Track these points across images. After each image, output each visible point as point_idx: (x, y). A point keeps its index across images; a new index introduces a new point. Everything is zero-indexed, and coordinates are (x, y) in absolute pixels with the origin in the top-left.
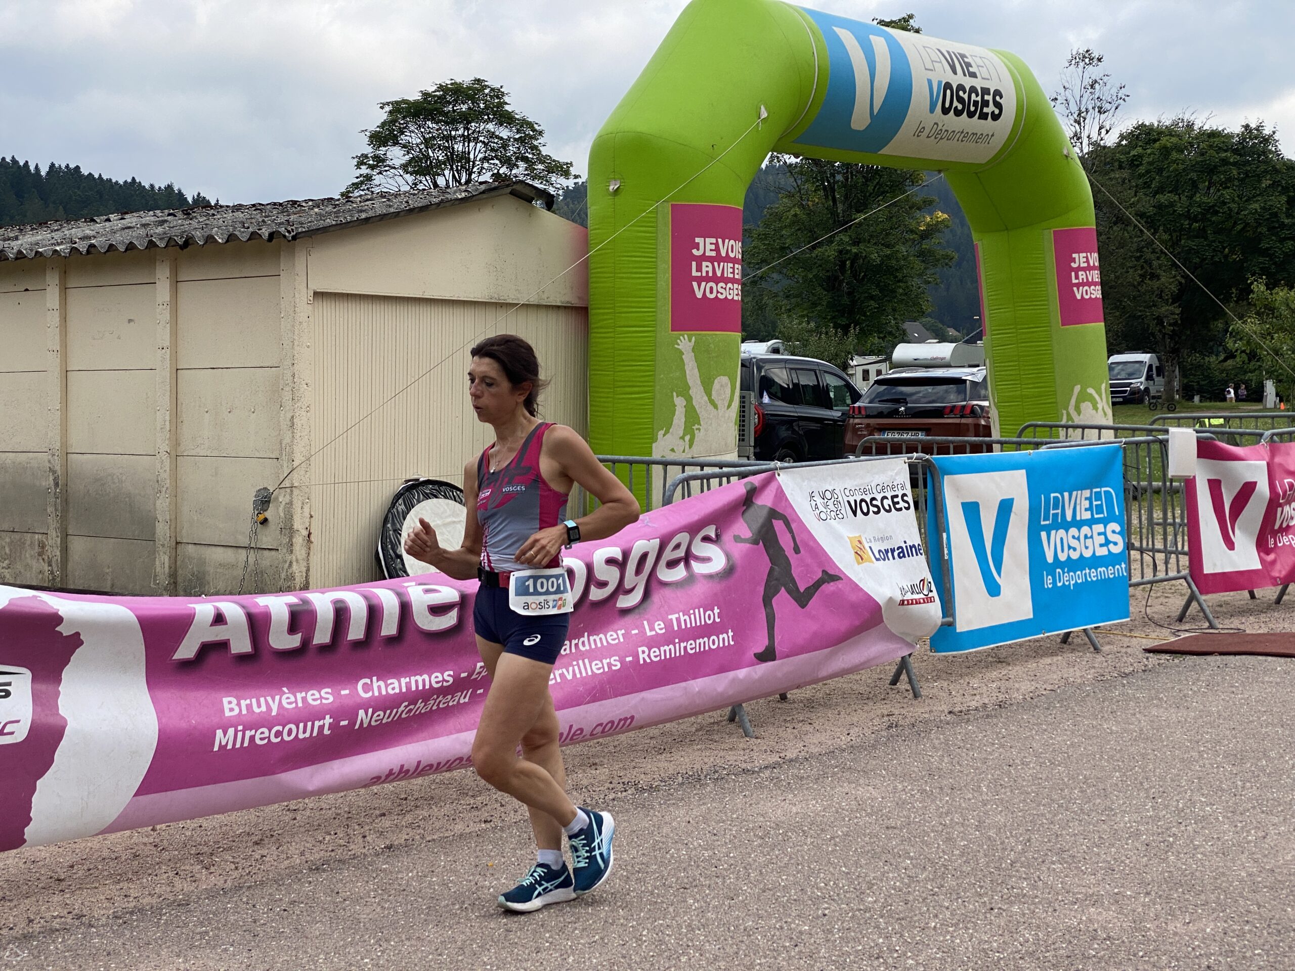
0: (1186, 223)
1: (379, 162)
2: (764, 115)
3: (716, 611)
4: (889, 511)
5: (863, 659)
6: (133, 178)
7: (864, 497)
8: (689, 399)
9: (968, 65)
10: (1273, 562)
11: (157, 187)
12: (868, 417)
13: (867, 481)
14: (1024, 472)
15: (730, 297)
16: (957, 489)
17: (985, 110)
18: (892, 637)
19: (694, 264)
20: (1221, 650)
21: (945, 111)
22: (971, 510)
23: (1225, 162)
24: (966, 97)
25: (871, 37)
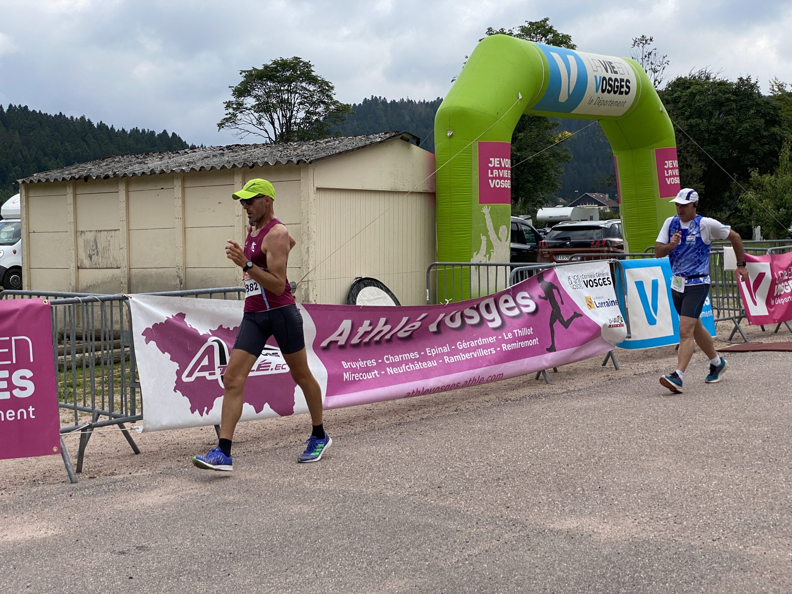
0: (707, 135)
1: (239, 107)
2: (520, 97)
3: (531, 329)
4: (601, 285)
5: (593, 352)
6: (61, 113)
7: (591, 279)
8: (488, 237)
9: (613, 67)
10: (774, 312)
11: (75, 118)
12: (549, 247)
13: (592, 271)
14: (660, 267)
15: (506, 187)
16: (632, 275)
17: (622, 90)
18: (604, 342)
19: (490, 171)
20: (752, 349)
21: (603, 91)
22: (640, 285)
23: (728, 100)
24: (613, 83)
25: (568, 56)
